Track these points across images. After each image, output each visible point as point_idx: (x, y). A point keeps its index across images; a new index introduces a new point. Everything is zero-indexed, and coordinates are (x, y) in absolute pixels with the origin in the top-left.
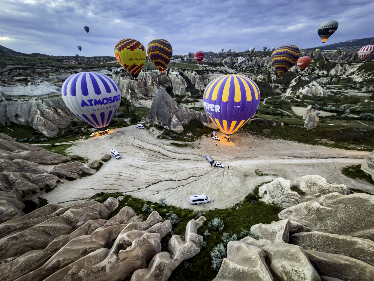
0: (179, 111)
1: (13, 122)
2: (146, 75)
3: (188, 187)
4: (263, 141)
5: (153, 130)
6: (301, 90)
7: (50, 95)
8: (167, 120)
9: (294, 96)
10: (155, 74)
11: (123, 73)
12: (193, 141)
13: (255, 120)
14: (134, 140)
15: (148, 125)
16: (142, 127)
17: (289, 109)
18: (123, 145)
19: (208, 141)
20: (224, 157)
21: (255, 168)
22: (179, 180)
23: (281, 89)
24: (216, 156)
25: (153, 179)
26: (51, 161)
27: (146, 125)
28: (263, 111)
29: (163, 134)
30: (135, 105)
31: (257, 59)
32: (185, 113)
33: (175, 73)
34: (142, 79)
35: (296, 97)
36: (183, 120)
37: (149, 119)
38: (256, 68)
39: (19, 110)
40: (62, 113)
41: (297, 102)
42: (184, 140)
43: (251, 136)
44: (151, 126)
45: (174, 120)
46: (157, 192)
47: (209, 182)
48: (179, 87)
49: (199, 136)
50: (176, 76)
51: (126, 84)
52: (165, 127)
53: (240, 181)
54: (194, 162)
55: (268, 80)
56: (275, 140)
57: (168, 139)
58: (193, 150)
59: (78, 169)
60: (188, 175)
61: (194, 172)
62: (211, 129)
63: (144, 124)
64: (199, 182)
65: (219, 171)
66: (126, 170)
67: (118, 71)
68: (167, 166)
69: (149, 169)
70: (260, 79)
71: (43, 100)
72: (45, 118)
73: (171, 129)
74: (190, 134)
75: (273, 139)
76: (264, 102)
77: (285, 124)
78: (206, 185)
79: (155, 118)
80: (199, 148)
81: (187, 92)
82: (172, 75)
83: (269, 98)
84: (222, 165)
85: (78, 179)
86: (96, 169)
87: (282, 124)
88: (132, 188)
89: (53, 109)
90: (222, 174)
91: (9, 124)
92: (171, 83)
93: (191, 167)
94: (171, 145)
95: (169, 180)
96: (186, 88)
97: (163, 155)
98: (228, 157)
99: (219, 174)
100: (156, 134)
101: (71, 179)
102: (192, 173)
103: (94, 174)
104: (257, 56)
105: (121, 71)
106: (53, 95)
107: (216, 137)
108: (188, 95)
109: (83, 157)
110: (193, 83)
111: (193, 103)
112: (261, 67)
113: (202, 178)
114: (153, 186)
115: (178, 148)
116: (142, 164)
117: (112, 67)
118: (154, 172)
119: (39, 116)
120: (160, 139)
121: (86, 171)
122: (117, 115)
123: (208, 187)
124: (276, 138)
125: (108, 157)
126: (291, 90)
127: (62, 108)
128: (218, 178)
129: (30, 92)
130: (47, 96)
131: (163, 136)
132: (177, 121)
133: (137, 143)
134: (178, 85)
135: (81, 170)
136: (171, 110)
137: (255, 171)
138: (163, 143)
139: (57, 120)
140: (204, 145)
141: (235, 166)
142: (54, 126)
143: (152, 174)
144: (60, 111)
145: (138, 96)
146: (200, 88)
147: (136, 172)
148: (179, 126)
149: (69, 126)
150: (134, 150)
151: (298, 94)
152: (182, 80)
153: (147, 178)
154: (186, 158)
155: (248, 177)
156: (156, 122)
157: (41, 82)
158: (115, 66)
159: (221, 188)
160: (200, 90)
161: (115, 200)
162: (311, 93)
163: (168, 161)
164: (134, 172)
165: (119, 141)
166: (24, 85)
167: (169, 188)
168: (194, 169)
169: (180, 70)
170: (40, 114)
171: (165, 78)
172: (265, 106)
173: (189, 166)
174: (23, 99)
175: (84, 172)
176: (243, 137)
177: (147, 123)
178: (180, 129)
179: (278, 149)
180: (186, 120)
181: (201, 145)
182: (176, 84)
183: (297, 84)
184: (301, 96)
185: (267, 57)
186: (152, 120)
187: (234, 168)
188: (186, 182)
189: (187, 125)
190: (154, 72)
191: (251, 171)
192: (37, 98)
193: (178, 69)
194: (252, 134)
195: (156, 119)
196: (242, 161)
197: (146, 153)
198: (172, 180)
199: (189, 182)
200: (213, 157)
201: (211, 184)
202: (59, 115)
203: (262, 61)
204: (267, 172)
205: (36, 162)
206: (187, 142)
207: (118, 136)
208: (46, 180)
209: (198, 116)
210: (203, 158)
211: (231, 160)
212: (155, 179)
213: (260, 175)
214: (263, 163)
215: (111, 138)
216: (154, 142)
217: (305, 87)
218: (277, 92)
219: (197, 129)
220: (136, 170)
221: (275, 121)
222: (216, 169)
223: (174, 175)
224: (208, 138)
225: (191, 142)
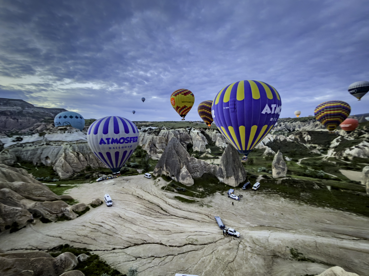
0: (190, 162)
1: (42, 163)
2: (169, 133)
3: (180, 258)
4: (301, 207)
5: (159, 180)
6: (348, 151)
7: (78, 142)
8: (176, 170)
9: (340, 158)
10: (177, 132)
11: (150, 131)
12: (204, 197)
13: (286, 179)
14: (136, 189)
15: (156, 175)
16: (150, 176)
17: (336, 172)
18: (122, 192)
19: (222, 200)
20: (242, 222)
21: (291, 246)
22: (170, 246)
23: (319, 150)
24: (231, 220)
25: (138, 238)
26: (39, 196)
27: (154, 174)
28: (298, 172)
29: (168, 185)
30: (152, 158)
31: (286, 124)
32: (197, 164)
33: (196, 131)
34: (165, 136)
35: (343, 158)
36: (194, 173)
37: (158, 168)
38: (286, 132)
39: (50, 153)
40: (81, 158)
41: (346, 164)
42: (193, 195)
43: (283, 199)
44: (159, 176)
45: (184, 170)
46: (134, 259)
47: (214, 257)
48: (199, 144)
49: (212, 192)
50: (196, 133)
51: (149, 139)
52: (173, 178)
53: (263, 264)
54: (199, 223)
55: (300, 140)
56: (320, 209)
57: (173, 191)
58: (201, 208)
59: (59, 210)
60: (185, 240)
61: (195, 237)
62: (228, 185)
63: (152, 174)
64: (198, 254)
65: (232, 242)
66: (111, 220)
67: (146, 130)
68: (162, 223)
69: (138, 223)
70: (290, 139)
71: (71, 145)
72: (66, 161)
73: (180, 181)
74: (201, 190)
75: (318, 207)
76: (299, 162)
77: (333, 188)
78: (208, 261)
79: (163, 167)
80: (208, 206)
81: (207, 148)
82: (193, 133)
83: (305, 158)
84: (237, 234)
85: (53, 223)
86: (78, 214)
87: (329, 188)
88: (106, 245)
89: (76, 153)
90: (236, 247)
91: (38, 165)
92: (192, 140)
93: (193, 230)
94: (174, 199)
95: (157, 243)
96: (206, 145)
97: (162, 209)
98: (248, 223)
99: (230, 247)
100: (161, 184)
101: (45, 221)
102: (192, 238)
103: (73, 219)
104: (286, 122)
105: (149, 130)
106: (80, 142)
107: (232, 195)
108: (208, 152)
109: (75, 199)
110: (214, 141)
111: (212, 160)
112: (292, 132)
113: (205, 248)
114: (133, 248)
115: (182, 203)
116: (133, 217)
117: (142, 126)
118: (142, 229)
119: (62, 158)
120: (164, 190)
121: (66, 215)
122: (132, 166)
123: (211, 264)
124: (323, 206)
125: (98, 202)
126: (334, 151)
127: (84, 154)
128: (228, 252)
129: (65, 138)
130: (75, 142)
131: (168, 187)
132: (186, 172)
133: (137, 192)
134: (198, 142)
135: (62, 212)
136: (182, 160)
137: (292, 250)
138: (166, 195)
139: (75, 163)
140: (216, 204)
141: (257, 237)
142: (70, 168)
143: (139, 232)
144: (81, 155)
145: (158, 150)
146: (221, 145)
147: (121, 225)
148: (188, 178)
149: (83, 171)
150: (131, 199)
151: (344, 155)
152: (203, 138)
153: (130, 236)
154: (190, 217)
155: (279, 260)
156: (164, 172)
157: (76, 131)
158: (145, 126)
159: (230, 271)
160: (221, 147)
161: (73, 258)
162: (365, 155)
163: (166, 217)
164: (119, 224)
165: (121, 188)
166: (63, 133)
167: (153, 254)
168: (196, 233)
169: (202, 129)
170: (64, 157)
171: (187, 136)
172: (301, 167)
173: (191, 228)
174: (58, 143)
175: (64, 215)
176: (271, 199)
177: (155, 173)
178: (189, 181)
179: (328, 222)
180: (198, 173)
181: (212, 203)
182: (197, 141)
183: (340, 144)
184: (350, 158)
185: (297, 122)
186: (160, 170)
187: (256, 242)
188: (180, 251)
189: (199, 179)
190: (177, 131)
191: (284, 249)
192: (67, 143)
193: (200, 128)
194: (285, 197)
195: (165, 168)
196: (269, 232)
197: (143, 204)
198: (161, 244)
199: (185, 251)
200: (225, 220)
201: (216, 261)
202: (79, 159)
203: (292, 126)
204: (312, 256)
205: (24, 195)
206: (195, 198)
207: (121, 183)
208: (17, 216)
209: (213, 170)
210: (213, 220)
211: (252, 228)
212: (140, 238)
213: (299, 260)
214: (304, 239)
215: (114, 184)
216: (156, 193)
217: (353, 147)
218: (314, 153)
219: (211, 185)
220: (122, 222)
221: (317, 183)
222: (227, 239)
223: (166, 237)
224: (223, 196)
225: (201, 198)
